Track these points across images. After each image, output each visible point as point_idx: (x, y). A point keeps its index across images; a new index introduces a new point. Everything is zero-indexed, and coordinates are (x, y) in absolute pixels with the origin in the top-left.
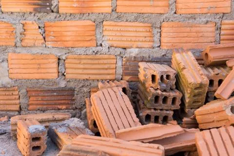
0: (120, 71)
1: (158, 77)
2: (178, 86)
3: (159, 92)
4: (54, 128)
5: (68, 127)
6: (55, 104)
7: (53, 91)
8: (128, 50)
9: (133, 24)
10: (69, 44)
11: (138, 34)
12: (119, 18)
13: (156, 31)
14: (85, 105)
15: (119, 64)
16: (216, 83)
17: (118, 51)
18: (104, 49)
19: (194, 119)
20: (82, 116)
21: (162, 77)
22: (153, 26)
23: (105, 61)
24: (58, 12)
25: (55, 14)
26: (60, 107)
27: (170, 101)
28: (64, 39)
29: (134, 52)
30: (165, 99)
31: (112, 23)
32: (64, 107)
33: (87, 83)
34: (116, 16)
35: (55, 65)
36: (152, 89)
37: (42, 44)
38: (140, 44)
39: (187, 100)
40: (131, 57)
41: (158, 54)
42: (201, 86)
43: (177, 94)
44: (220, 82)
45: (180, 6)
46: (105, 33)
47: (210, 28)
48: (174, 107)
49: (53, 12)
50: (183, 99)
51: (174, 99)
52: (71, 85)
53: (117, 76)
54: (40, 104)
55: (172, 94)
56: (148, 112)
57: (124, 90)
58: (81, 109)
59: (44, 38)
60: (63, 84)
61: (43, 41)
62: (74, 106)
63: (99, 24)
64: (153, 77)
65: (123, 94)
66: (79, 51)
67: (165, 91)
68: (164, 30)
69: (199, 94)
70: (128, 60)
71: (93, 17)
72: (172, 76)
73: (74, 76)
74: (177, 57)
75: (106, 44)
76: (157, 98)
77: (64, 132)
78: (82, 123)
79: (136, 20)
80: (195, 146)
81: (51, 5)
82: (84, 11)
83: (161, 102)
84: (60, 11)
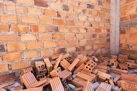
0: (30, 64)
1: (40, 67)
2: (46, 67)
3: (41, 70)
4: (9, 89)
5: (15, 87)
6: (8, 79)
7: (7, 75)
8: (32, 59)
9: (33, 52)
10: (12, 60)
11: (34, 54)
12: (28, 51)
13: (39, 53)
14: (19, 76)
15: (30, 63)
16: (54, 65)
17: (29, 59)
18: (25, 59)
19: (50, 75)
20: (19, 80)
21: (41, 66)
22: (38, 52)
23: (25, 63)
24: (7, 51)
25: (6, 52)
26: (10, 79)
27: (44, 72)
28: (10, 59)
29: (33, 59)
30: (43, 72)
31: (26, 52)
32: (12, 79)
33: (19, 70)
34: (27, 50)
35: (8, 67)
36: (39, 70)
37: (2, 61)
38: (35, 57)
39: (48, 70)
40: (33, 60)
41: (40, 58)
42: (51, 67)
43: (45, 70)
44: (55, 64)
45: (44, 46)
46: (24, 55)
47: (52, 51)
48: (45, 73)
49: (5, 51)
50: (47, 70)
51: (45, 71)
52: (14, 71)
53: (29, 66)
54: (2, 80)
55: (44, 70)
56: (39, 76)
57: (32, 72)
58: (18, 78)
59: (2, 59)
60: (11, 72)
61: (2, 60)
62: (15, 78)
63: (22, 53)
64: (39, 67)
65: (31, 73)
66: (16, 61)
67: (43, 69)
68: (41, 52)
69: (51, 69)
70: (32, 61)
71: (20, 51)
72: (44, 65)
73: (15, 69)
74: (45, 60)
75: (25, 58)
76: (41, 72)
77: (13, 90)
78: (19, 84)
79: (33, 51)
80: (50, 83)
81: (4, 49)
82: (17, 50)
83: (42, 72)
84: (8, 51)
